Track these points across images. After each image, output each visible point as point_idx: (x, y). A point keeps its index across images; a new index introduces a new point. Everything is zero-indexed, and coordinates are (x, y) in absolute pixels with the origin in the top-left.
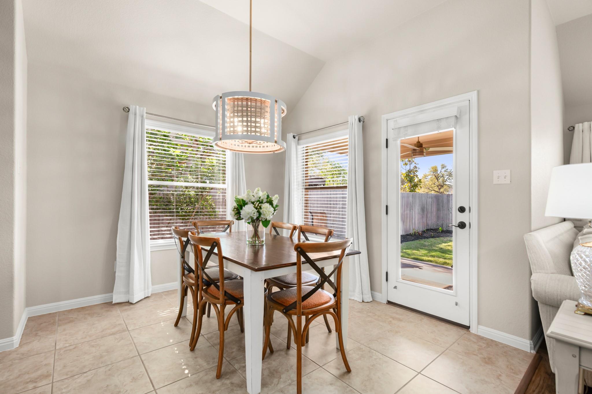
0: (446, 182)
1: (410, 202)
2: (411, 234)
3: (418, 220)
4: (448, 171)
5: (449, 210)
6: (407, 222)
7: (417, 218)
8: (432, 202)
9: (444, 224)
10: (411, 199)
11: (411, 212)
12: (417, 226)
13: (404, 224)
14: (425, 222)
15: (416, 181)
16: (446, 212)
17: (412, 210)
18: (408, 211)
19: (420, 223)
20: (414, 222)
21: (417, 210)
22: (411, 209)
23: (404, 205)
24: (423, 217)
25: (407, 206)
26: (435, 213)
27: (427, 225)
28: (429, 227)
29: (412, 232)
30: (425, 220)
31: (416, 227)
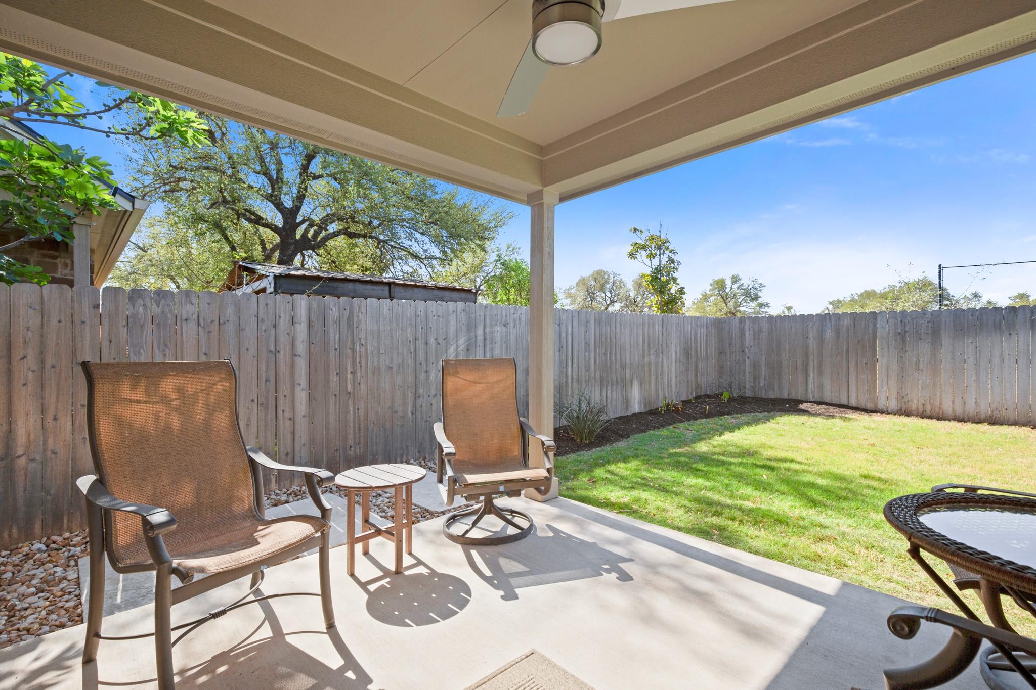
0: (739, 306)
1: (657, 336)
2: (658, 409)
3: (676, 376)
4: (744, 287)
5: (743, 351)
6: (650, 381)
7: (674, 372)
8: (707, 335)
9: (733, 384)
10: (658, 328)
11: (660, 359)
12: (674, 390)
13: (643, 386)
14: (693, 379)
15: (673, 291)
16: (737, 357)
17: (662, 353)
18: (652, 357)
19: (680, 383)
20: (668, 381)
21: (674, 353)
22: (659, 353)
23: (641, 343)
24: (687, 370)
25: (649, 345)
26: (713, 361)
27: (698, 386)
28: (701, 390)
29: (661, 404)
30: (691, 377)
31: (672, 392)
